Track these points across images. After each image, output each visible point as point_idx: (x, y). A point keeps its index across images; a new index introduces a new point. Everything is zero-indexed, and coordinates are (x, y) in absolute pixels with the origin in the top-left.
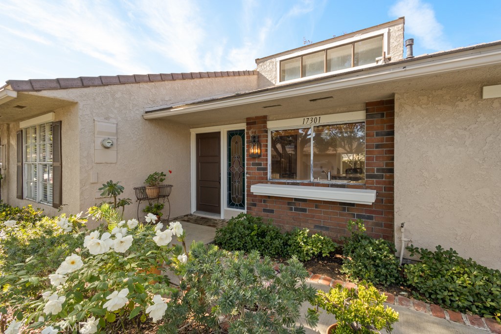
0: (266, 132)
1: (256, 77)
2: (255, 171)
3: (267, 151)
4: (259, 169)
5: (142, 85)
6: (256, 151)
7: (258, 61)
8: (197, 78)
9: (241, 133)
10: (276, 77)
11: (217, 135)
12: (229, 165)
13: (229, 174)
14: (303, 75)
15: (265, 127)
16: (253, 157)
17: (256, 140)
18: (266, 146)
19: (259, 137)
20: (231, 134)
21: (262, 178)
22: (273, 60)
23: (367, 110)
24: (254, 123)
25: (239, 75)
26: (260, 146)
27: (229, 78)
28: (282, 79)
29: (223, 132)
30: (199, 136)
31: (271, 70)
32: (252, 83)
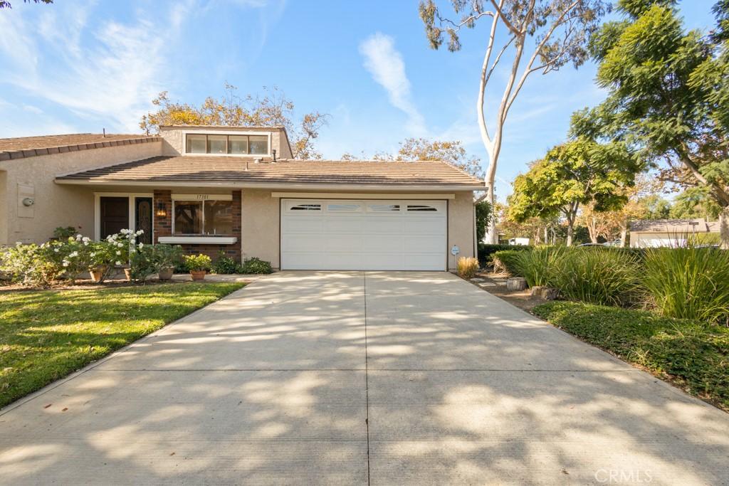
0: (171, 201)
1: (160, 143)
2: (161, 228)
3: (171, 214)
4: (164, 227)
5: (53, 156)
6: (162, 214)
7: (162, 128)
8: (100, 147)
9: (149, 200)
10: (182, 148)
12: (137, 224)
14: (209, 151)
15: (170, 198)
16: (160, 218)
17: (161, 207)
18: (171, 211)
19: (164, 204)
20: (138, 201)
21: (167, 233)
22: (179, 131)
23: (233, 195)
24: (161, 194)
25: (142, 142)
26: (165, 211)
27: (131, 146)
28: (188, 150)
29: (132, 198)
30: (102, 199)
31: (176, 140)
32: (156, 149)
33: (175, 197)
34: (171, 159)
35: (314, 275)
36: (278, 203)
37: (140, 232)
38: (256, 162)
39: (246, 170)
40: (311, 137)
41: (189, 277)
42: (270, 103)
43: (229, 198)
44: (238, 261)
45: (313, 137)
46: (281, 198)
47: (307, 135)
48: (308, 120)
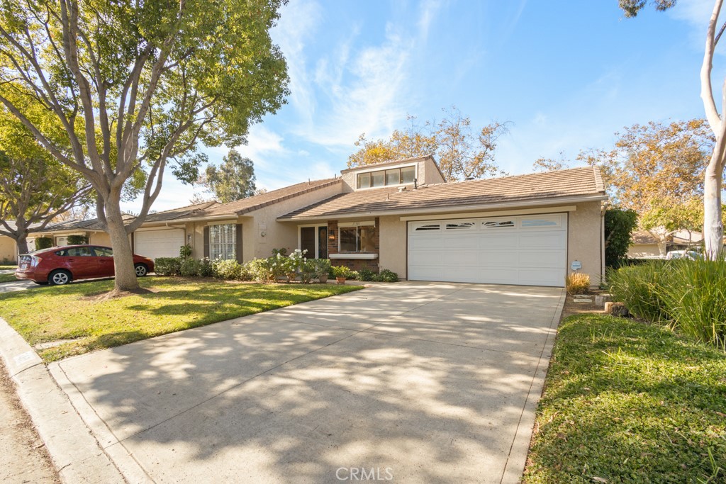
0: (338, 228)
1: (341, 184)
2: (332, 248)
3: (338, 237)
4: (334, 247)
5: (276, 205)
6: (332, 237)
7: (342, 172)
9: (325, 228)
10: (354, 185)
11: (313, 229)
12: (320, 245)
13: (320, 250)
14: (372, 185)
15: (337, 226)
16: (331, 240)
17: (332, 233)
18: (338, 235)
19: (334, 231)
20: (320, 229)
21: (336, 251)
22: (352, 172)
23: (375, 221)
24: (332, 224)
26: (334, 235)
28: (358, 187)
29: (317, 227)
30: (302, 229)
31: (351, 181)
32: (337, 188)
33: (340, 225)
34: (346, 196)
35: (427, 284)
36: (405, 226)
37: (305, 251)
38: (400, 191)
39: (387, 200)
40: (489, 149)
41: (336, 281)
42: (448, 124)
43: (372, 223)
44: (377, 272)
45: (491, 149)
46: (407, 222)
47: (483, 149)
48: (487, 132)
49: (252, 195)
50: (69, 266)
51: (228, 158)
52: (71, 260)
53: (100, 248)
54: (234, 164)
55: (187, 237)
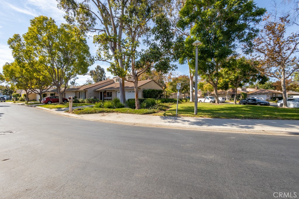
7: (113, 78)
9: (104, 92)
11: (102, 92)
12: (103, 96)
21: (106, 97)
26: (106, 94)
31: (115, 80)
33: (107, 91)
49: (104, 79)
50: (51, 100)
51: (96, 68)
52: (51, 99)
53: (57, 97)
54: (98, 70)
55: (76, 94)
